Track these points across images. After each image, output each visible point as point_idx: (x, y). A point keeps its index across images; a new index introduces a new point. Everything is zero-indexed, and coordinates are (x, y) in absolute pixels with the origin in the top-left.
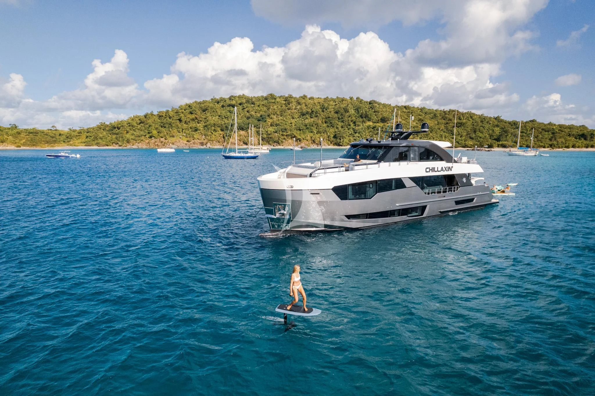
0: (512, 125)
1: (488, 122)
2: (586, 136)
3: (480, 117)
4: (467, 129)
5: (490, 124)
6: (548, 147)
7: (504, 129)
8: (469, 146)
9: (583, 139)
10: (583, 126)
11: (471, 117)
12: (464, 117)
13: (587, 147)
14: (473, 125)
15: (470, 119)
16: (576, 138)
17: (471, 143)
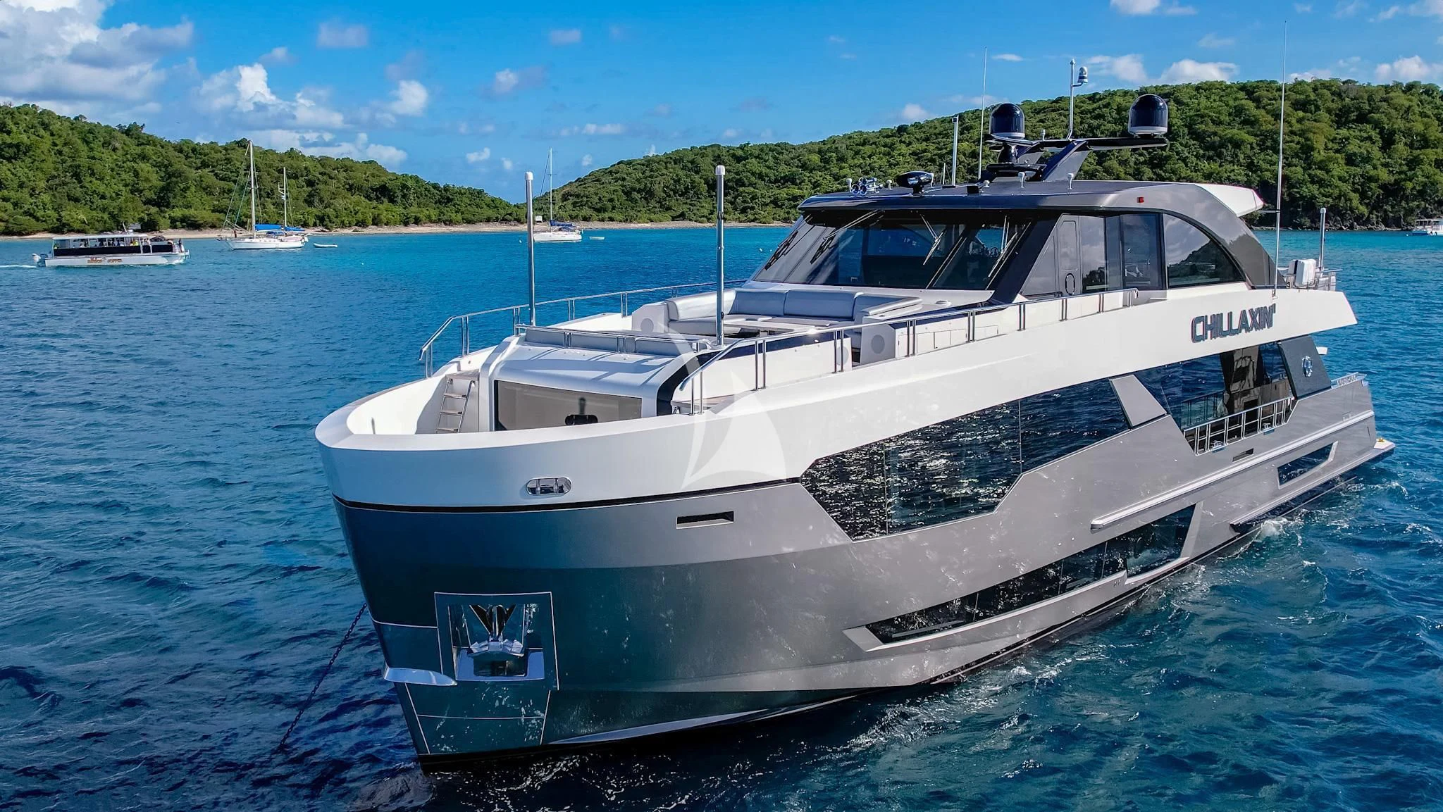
0: (187, 157)
1: (106, 144)
2: (390, 191)
3: (75, 124)
4: (43, 165)
5: (115, 149)
6: (315, 225)
7: (170, 169)
8: (77, 226)
9: (385, 200)
10: (371, 162)
11: (45, 126)
12: (16, 124)
13: (406, 224)
14: (60, 153)
15: (42, 132)
16: (368, 197)
17: (82, 217)
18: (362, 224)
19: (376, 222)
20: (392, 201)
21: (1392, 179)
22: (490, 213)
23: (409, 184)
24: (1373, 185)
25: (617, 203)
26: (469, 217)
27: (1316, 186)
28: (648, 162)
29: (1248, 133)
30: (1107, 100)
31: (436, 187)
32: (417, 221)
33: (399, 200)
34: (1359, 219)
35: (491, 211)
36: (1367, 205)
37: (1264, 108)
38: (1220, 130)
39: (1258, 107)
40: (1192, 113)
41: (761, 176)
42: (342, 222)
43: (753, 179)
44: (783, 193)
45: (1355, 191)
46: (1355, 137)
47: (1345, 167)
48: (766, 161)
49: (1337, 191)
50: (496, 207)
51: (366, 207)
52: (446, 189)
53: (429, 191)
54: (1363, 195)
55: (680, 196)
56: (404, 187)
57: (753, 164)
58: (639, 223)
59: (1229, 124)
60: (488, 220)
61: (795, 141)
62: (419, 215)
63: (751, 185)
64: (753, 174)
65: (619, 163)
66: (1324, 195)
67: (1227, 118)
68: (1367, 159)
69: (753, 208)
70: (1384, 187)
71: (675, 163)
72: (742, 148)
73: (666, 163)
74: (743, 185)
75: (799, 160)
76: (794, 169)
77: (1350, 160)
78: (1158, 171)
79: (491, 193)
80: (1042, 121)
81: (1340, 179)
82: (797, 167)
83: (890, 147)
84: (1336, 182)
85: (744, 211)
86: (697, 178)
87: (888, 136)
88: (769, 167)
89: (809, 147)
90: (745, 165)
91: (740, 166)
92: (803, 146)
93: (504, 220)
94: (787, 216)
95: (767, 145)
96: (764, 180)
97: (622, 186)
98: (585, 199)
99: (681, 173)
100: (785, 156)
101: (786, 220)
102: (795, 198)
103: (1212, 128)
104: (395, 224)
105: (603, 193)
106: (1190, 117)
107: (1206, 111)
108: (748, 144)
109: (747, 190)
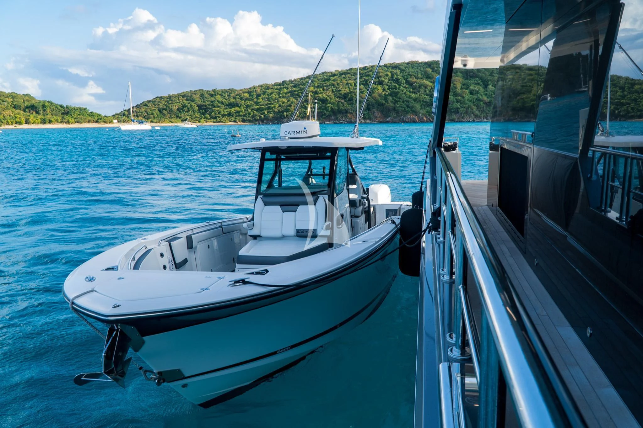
2: (36, 108)
9: (33, 112)
13: (44, 123)
16: (24, 111)
18: (20, 123)
19: (27, 122)
20: (37, 112)
21: (489, 100)
22: (89, 118)
23: (47, 104)
24: (482, 103)
25: (156, 115)
26: (78, 120)
27: (459, 104)
28: (170, 97)
29: (429, 82)
30: (371, 69)
31: (61, 106)
32: (50, 122)
33: (41, 112)
34: (476, 116)
35: (90, 118)
36: (479, 111)
37: (435, 71)
38: (418, 81)
39: (433, 71)
40: (407, 74)
41: (222, 103)
42: (8, 122)
43: (219, 104)
44: (233, 110)
45: (474, 105)
46: (473, 83)
47: (470, 96)
48: (224, 96)
49: (467, 106)
50: (93, 115)
51: (22, 115)
52: (67, 107)
53: (58, 108)
54: (478, 107)
55: (186, 112)
56: (44, 106)
57: (219, 98)
58: (166, 123)
59: (422, 78)
60: (89, 122)
61: (238, 88)
62: (51, 119)
63: (218, 107)
64: (219, 102)
65: (156, 98)
66: (462, 107)
67: (421, 76)
68: (478, 92)
69: (219, 117)
70: (485, 103)
71: (183, 98)
72: (213, 91)
73: (178, 97)
74: (215, 107)
75: (240, 96)
76: (237, 100)
77: (471, 93)
78: (394, 98)
79: (91, 110)
80: (344, 78)
81: (468, 100)
82: (239, 99)
83: (279, 90)
84: (466, 101)
85: (215, 118)
86: (193, 104)
87: (278, 85)
88: (225, 99)
89: (244, 90)
90: (215, 98)
91: (213, 99)
92: (241, 90)
93: (97, 122)
94: (235, 120)
95: (225, 90)
96: (224, 105)
97: (158, 107)
98: (140, 114)
99: (186, 102)
100: (233, 94)
101: (235, 121)
102: (239, 112)
103: (415, 80)
104: (38, 123)
105: (148, 111)
106: (406, 75)
107: (412, 73)
108: (216, 89)
109: (216, 109)
